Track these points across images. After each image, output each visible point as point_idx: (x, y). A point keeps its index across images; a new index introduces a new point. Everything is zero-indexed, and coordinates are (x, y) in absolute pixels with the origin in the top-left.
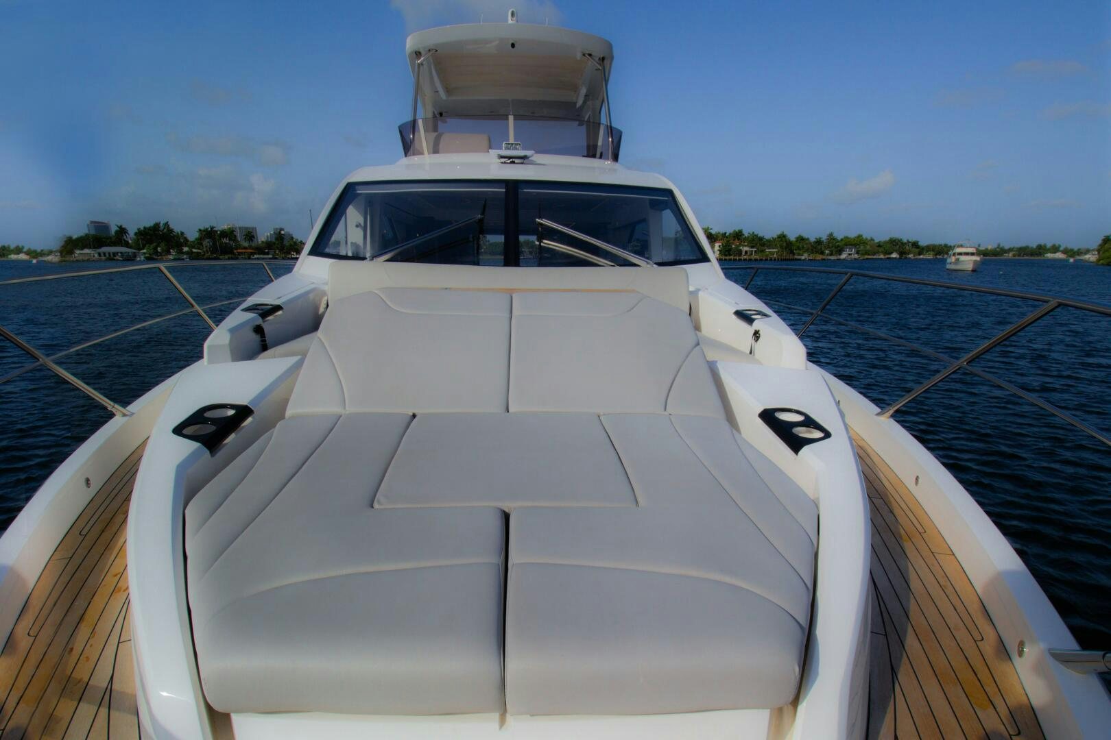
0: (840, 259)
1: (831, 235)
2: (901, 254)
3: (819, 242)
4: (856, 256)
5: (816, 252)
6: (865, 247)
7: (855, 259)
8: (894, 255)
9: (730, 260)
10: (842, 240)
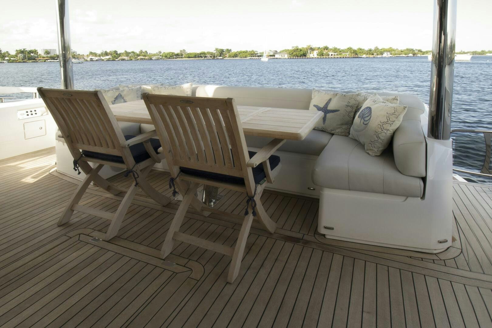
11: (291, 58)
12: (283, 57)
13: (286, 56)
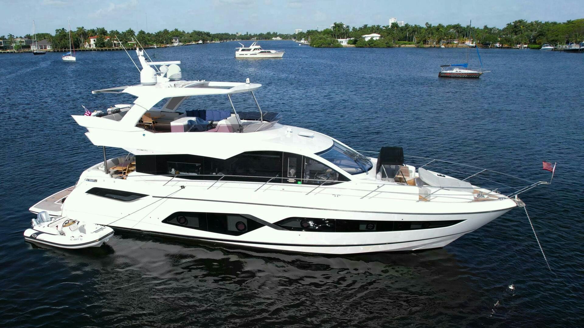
2: (203, 41)
5: (160, 42)
6: (185, 38)
8: (201, 42)
9: (106, 50)
13: (47, 47)
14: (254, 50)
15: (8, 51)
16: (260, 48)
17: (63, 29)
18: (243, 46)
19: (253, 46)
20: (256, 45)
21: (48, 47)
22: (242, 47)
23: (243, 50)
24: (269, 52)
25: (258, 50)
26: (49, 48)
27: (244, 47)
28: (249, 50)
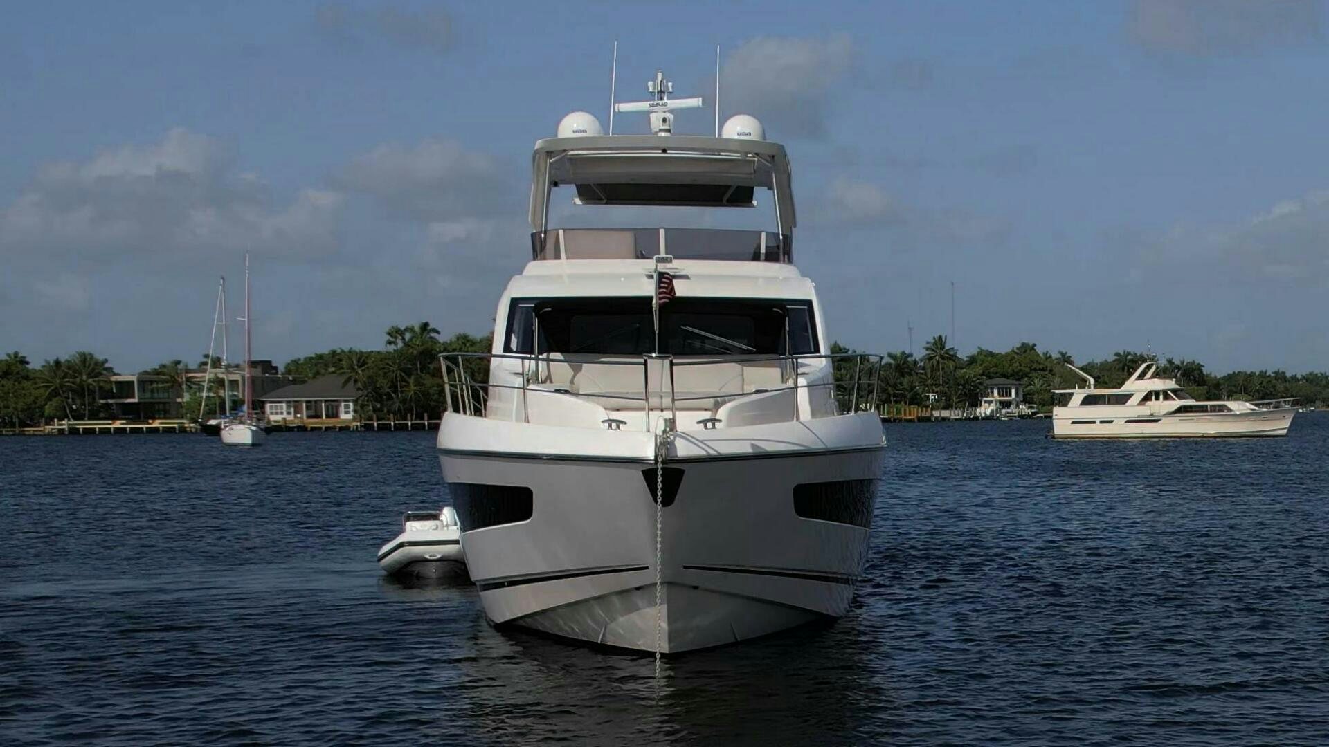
0: (976, 418)
1: (940, 342)
3: (902, 365)
4: (1025, 409)
5: (900, 398)
7: (1022, 417)
10: (973, 360)
11: (384, 428)
12: (324, 422)
13: (342, 409)
14: (1147, 398)
15: (157, 424)
16: (1174, 391)
17: (425, 326)
18: (1092, 381)
19: (1141, 377)
20: (1153, 377)
21: (347, 407)
22: (1083, 383)
23: (1088, 401)
24: (1221, 408)
25: (1167, 397)
26: (346, 416)
27: (1096, 387)
28: (1123, 399)
